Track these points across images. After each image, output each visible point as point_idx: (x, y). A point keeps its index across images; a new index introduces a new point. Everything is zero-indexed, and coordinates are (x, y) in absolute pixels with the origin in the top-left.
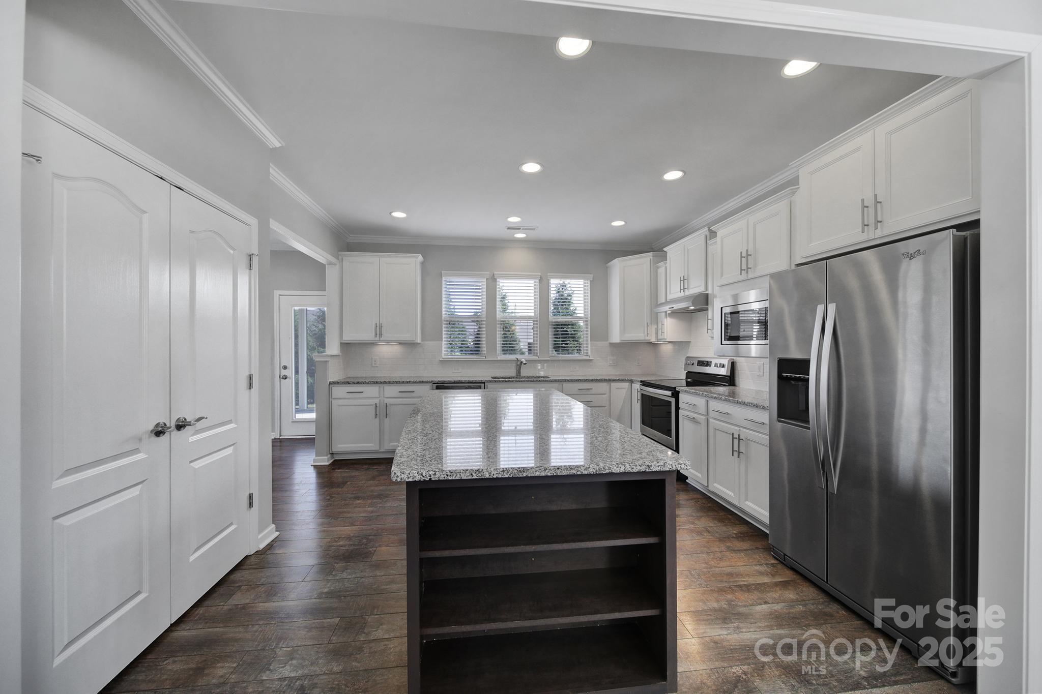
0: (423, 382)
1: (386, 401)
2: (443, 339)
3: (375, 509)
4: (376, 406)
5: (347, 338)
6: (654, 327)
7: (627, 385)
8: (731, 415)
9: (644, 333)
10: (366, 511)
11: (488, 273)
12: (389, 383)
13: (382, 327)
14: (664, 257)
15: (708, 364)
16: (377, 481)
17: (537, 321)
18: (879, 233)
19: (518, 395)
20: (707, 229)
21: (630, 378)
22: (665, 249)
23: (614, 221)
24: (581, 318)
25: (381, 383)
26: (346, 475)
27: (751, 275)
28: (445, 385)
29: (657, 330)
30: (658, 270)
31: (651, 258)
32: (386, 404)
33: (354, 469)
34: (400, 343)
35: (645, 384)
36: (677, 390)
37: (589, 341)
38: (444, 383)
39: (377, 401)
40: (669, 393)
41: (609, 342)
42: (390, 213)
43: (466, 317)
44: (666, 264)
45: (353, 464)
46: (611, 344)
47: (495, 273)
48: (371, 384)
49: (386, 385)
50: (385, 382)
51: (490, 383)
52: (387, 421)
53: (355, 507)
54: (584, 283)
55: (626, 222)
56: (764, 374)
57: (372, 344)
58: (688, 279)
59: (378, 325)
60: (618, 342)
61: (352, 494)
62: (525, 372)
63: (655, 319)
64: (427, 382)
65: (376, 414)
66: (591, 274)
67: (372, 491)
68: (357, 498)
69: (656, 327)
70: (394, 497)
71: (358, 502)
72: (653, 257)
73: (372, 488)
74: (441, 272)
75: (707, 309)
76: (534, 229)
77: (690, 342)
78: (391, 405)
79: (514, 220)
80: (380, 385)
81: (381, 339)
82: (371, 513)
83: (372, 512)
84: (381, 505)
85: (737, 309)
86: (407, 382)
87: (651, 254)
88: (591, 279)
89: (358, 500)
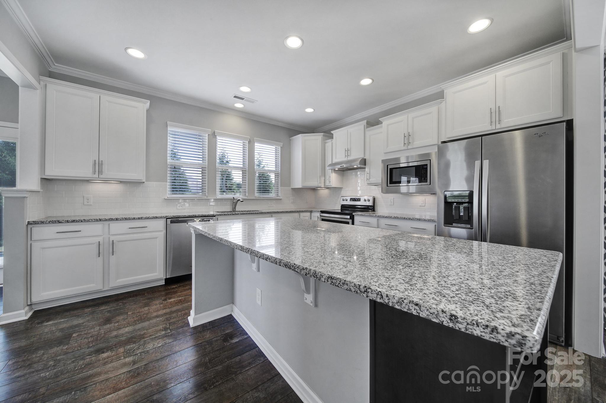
0: (156, 218)
1: (112, 238)
2: (168, 181)
3: (136, 358)
4: (99, 244)
5: (50, 173)
6: (323, 178)
7: (309, 214)
8: (398, 226)
9: (318, 182)
10: (125, 365)
11: (210, 130)
12: (117, 219)
13: (102, 164)
14: (331, 137)
15: (359, 200)
16: (115, 323)
17: (245, 171)
18: (498, 126)
19: (234, 224)
20: (366, 121)
21: (311, 210)
22: (332, 132)
23: (306, 109)
24: (271, 171)
25: (106, 220)
26: (64, 325)
27: (410, 147)
28: (179, 219)
29: (325, 180)
30: (326, 144)
31: (322, 136)
32: (113, 241)
33: (73, 316)
34: (121, 182)
35: (322, 212)
36: (353, 214)
37: (279, 186)
38: (179, 218)
39: (100, 239)
40: (349, 217)
41: (291, 188)
42: (126, 49)
43: (189, 163)
44: (332, 141)
45: (67, 311)
46: (294, 189)
47: (216, 131)
48: (92, 221)
49: (112, 222)
50: (111, 220)
51: (221, 216)
52: (113, 259)
53: (105, 364)
54: (276, 148)
55: (314, 110)
56: (394, 204)
57: (88, 181)
58: (350, 150)
59: (97, 162)
60: (301, 187)
61: (89, 347)
62: (239, 208)
63: (324, 173)
64: (161, 218)
65: (99, 253)
66: (282, 142)
67: (116, 336)
68: (100, 351)
69: (324, 178)
70: (151, 336)
71: (105, 355)
72: (323, 136)
73: (115, 333)
74: (167, 122)
75: (365, 168)
76: (253, 102)
77: (342, 188)
78: (118, 241)
79: (245, 89)
80: (105, 222)
81: (101, 176)
82: (134, 364)
83: (134, 362)
84: (140, 351)
85: (400, 166)
86: (139, 218)
87: (322, 134)
88: (282, 146)
89: (103, 353)
